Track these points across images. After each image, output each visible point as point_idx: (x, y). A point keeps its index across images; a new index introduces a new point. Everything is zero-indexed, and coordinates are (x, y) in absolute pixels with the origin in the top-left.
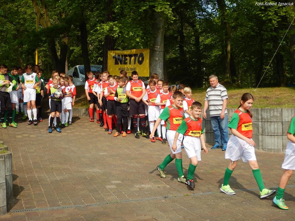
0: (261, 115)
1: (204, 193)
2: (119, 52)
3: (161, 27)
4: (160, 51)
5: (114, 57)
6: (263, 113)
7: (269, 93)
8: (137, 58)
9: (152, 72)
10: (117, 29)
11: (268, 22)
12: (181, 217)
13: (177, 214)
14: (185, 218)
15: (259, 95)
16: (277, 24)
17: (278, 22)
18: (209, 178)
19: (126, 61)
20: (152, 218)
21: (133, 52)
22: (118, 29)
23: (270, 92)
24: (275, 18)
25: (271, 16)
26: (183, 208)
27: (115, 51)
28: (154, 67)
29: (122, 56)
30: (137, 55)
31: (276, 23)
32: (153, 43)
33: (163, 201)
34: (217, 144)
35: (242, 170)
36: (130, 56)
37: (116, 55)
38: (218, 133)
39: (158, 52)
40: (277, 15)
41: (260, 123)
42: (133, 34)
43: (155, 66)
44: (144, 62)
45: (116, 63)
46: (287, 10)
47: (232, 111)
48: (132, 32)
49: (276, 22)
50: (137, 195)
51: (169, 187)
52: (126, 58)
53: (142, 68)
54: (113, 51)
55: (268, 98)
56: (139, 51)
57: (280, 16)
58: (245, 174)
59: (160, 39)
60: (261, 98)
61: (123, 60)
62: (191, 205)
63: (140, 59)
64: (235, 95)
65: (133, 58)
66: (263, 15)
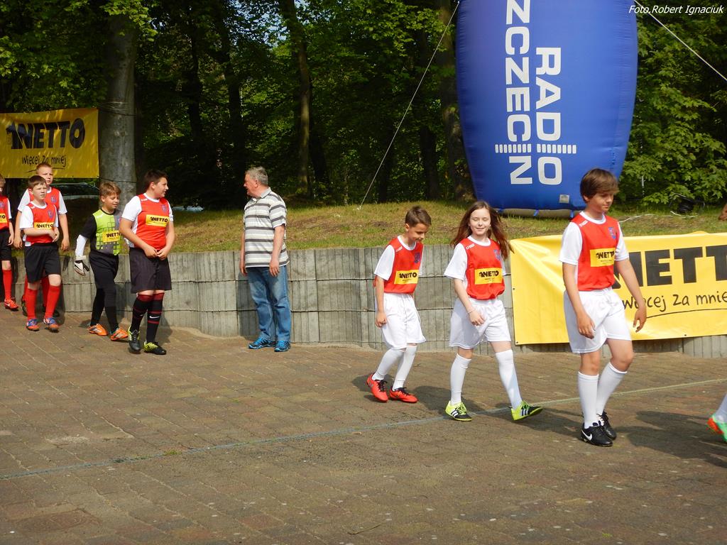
0: (365, 263)
1: (214, 447)
2: (22, 118)
3: (127, 55)
4: (124, 113)
5: (9, 130)
6: (369, 259)
7: (388, 215)
8: (68, 131)
9: (106, 167)
10: (8, 56)
11: (384, 47)
12: (149, 501)
13: (138, 496)
14: (156, 503)
15: (366, 218)
16: (404, 50)
17: (406, 45)
18: (232, 414)
19: (41, 140)
20: (75, 508)
21: (58, 117)
22: (12, 56)
23: (391, 211)
24: (401, 37)
25: (391, 31)
26: (158, 481)
27: (11, 115)
28: (111, 154)
29: (30, 126)
30: (68, 123)
31: (401, 48)
32: (106, 94)
33: (111, 469)
34: (263, 337)
35: (316, 391)
36: (51, 126)
37: (13, 124)
38: (267, 310)
39: (120, 116)
40: (405, 30)
41: (363, 283)
42: (50, 70)
43: (113, 150)
44: (85, 142)
45: (16, 145)
46: (427, 18)
47: (298, 256)
48: (49, 64)
49: (401, 45)
50: (48, 459)
51: (131, 439)
52: (41, 131)
53: (81, 158)
54: (5, 114)
55: (386, 225)
56: (72, 115)
57: (411, 31)
58: (320, 400)
59: (123, 83)
60: (370, 226)
61: (33, 136)
62: (177, 475)
63: (77, 134)
64: (311, 220)
65: (58, 132)
66: (371, 29)
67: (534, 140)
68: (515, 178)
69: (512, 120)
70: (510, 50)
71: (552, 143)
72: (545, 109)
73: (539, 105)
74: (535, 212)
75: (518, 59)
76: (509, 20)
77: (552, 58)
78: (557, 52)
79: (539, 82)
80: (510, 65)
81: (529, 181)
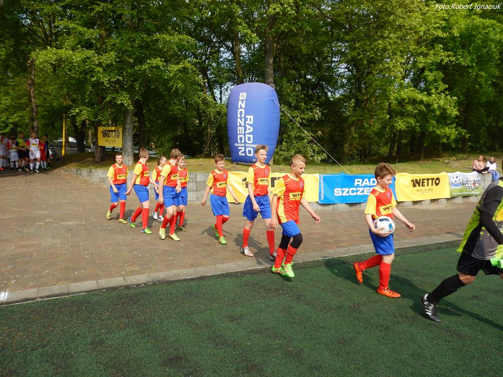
2: (106, 128)
4: (129, 128)
5: (102, 132)
8: (116, 133)
9: (124, 144)
19: (110, 135)
27: (101, 127)
29: (107, 131)
30: (116, 131)
32: (124, 123)
36: (112, 131)
37: (103, 130)
39: (128, 130)
43: (126, 140)
44: (120, 137)
45: (104, 136)
52: (110, 133)
56: (116, 128)
61: (108, 134)
63: (118, 134)
65: (114, 133)
67: (245, 143)
68: (240, 154)
69: (239, 136)
70: (239, 116)
71: (250, 144)
72: (248, 134)
73: (246, 132)
74: (246, 164)
75: (241, 118)
76: (239, 107)
77: (250, 119)
78: (252, 117)
79: (247, 125)
80: (239, 120)
81: (244, 154)
